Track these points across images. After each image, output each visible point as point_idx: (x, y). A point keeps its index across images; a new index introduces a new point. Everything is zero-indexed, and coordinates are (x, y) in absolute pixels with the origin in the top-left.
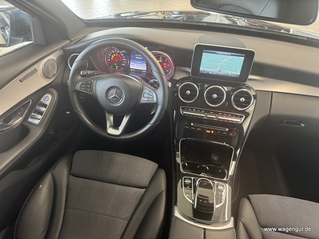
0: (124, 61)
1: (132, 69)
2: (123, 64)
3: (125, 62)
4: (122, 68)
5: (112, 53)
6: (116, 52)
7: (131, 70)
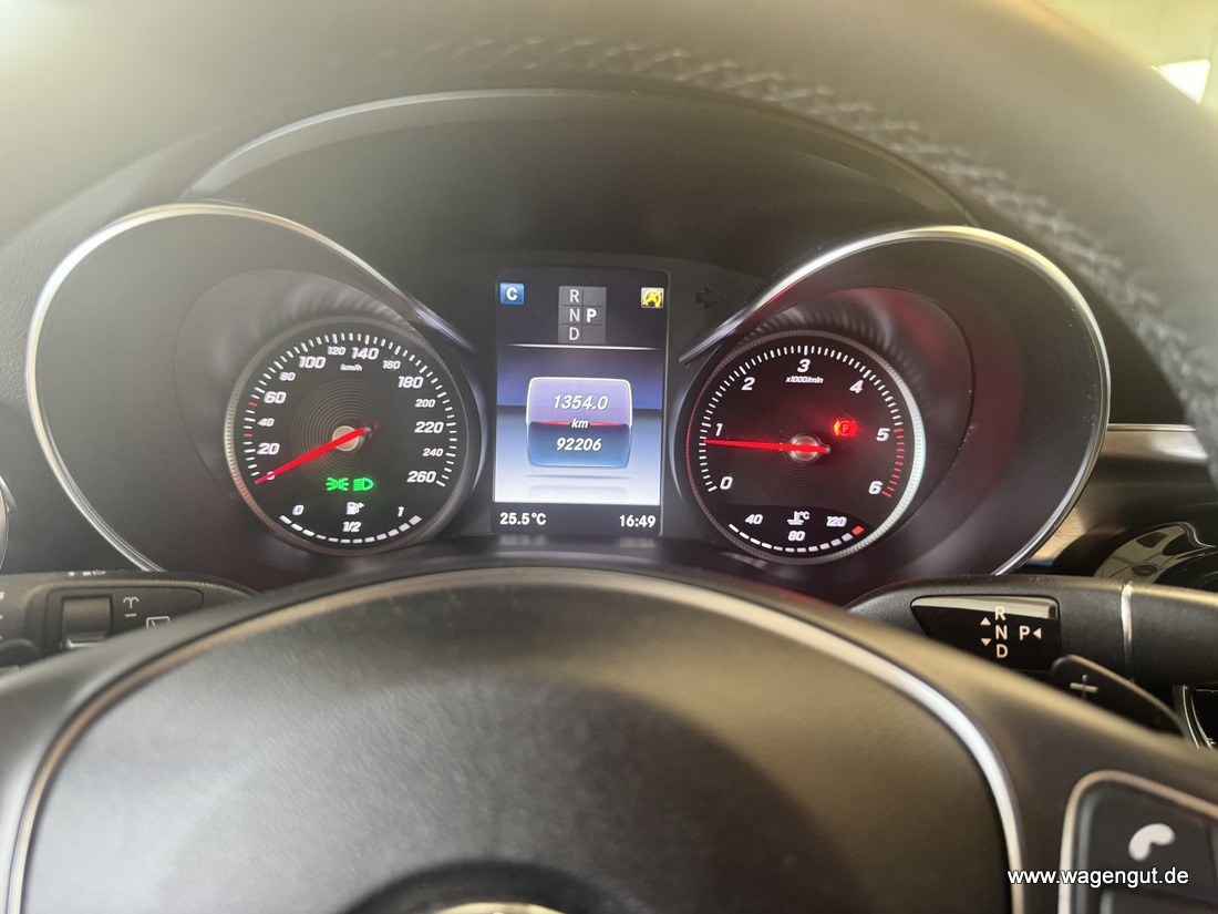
0: (433, 440)
1: (518, 508)
2: (419, 477)
3: (437, 452)
4: (406, 519)
5: (302, 372)
6: (348, 359)
7: (508, 519)
